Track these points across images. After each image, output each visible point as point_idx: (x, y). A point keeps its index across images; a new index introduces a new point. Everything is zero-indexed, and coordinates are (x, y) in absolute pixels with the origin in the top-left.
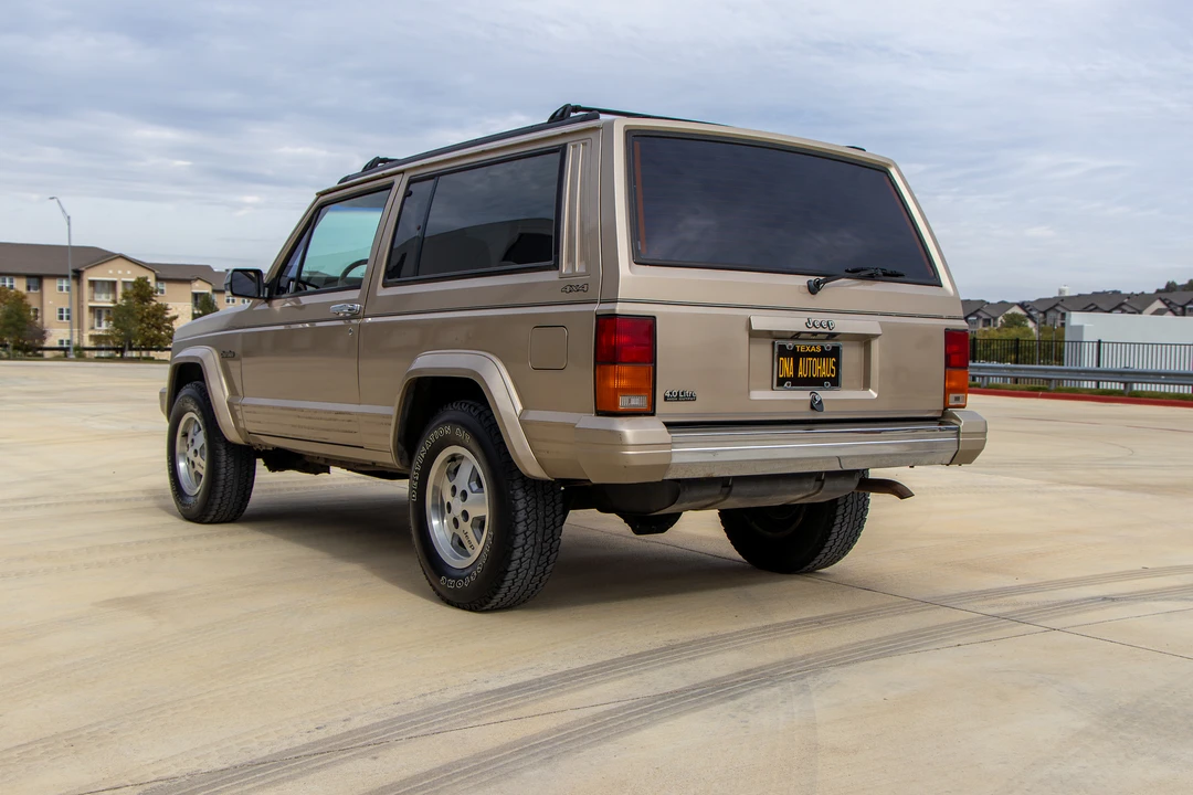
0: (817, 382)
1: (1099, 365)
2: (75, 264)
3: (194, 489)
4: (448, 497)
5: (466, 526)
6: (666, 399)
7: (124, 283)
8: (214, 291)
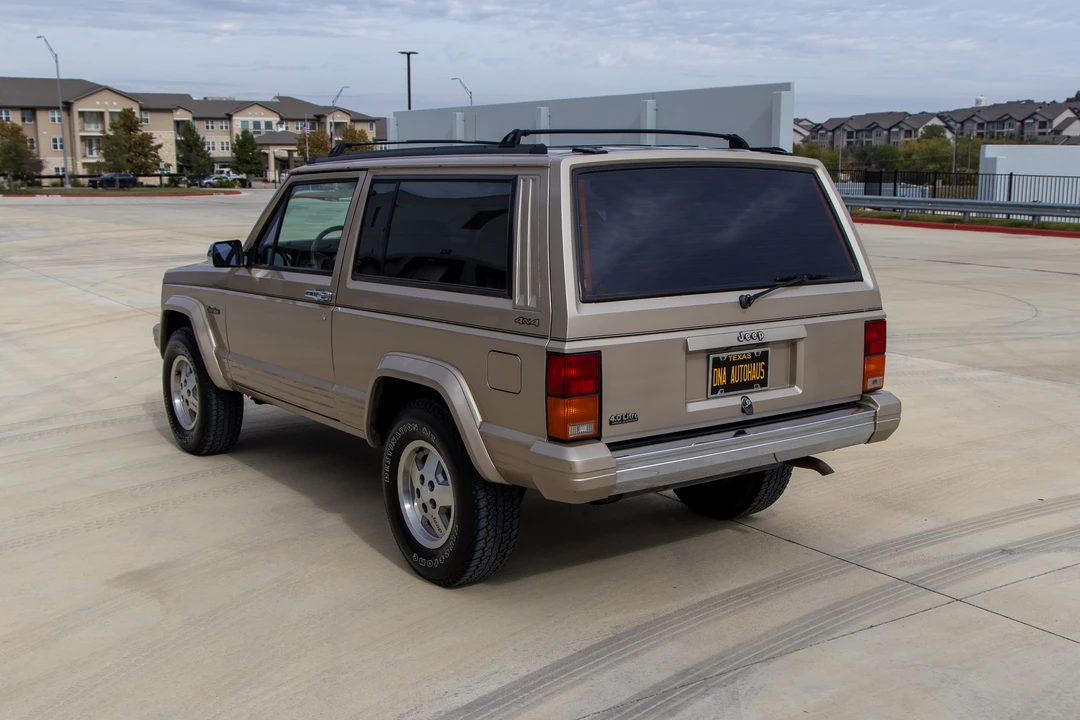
0: (749, 385)
1: (1009, 199)
2: (64, 96)
3: (190, 425)
4: (417, 484)
5: (434, 513)
6: (611, 423)
7: (111, 113)
8: (194, 119)
